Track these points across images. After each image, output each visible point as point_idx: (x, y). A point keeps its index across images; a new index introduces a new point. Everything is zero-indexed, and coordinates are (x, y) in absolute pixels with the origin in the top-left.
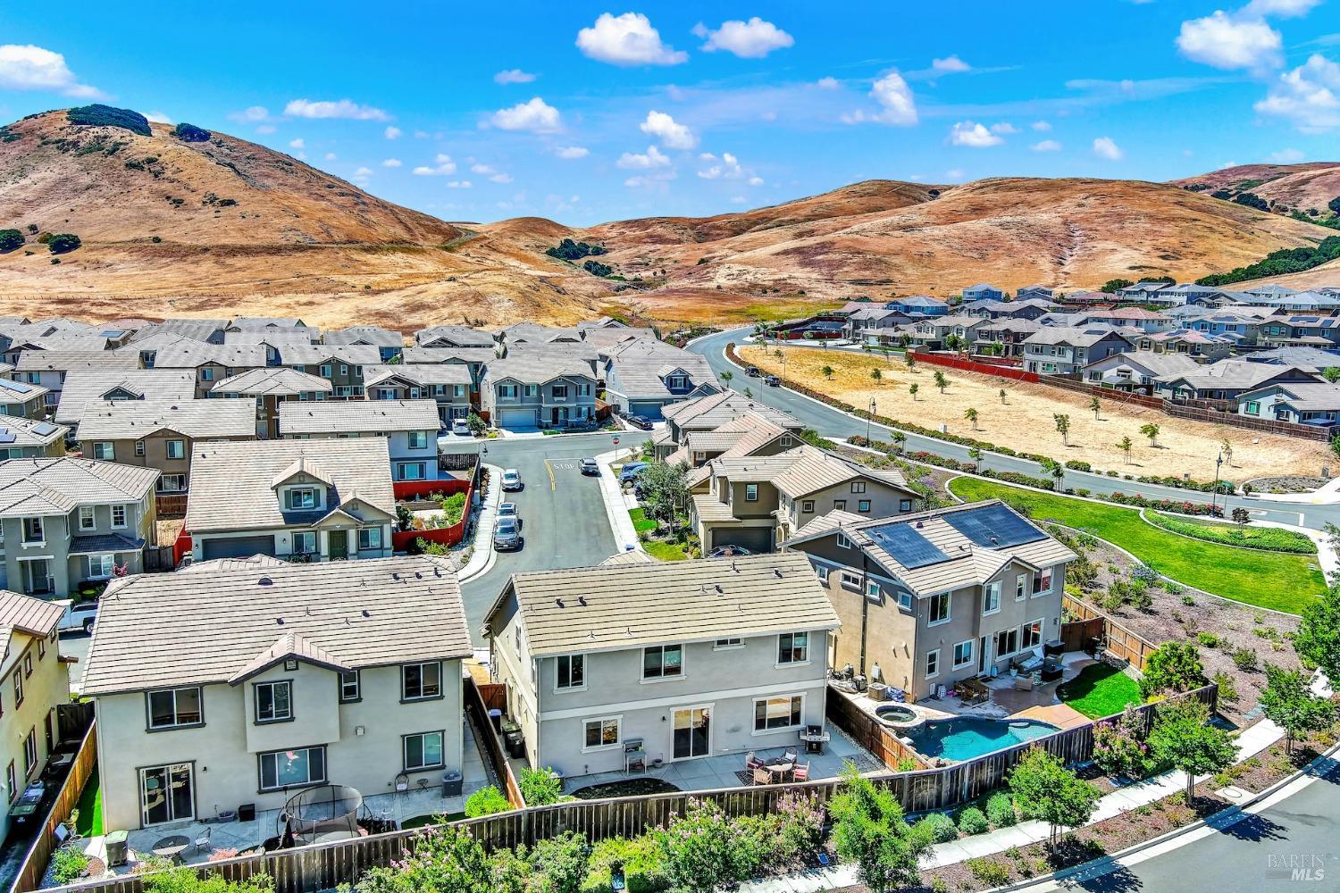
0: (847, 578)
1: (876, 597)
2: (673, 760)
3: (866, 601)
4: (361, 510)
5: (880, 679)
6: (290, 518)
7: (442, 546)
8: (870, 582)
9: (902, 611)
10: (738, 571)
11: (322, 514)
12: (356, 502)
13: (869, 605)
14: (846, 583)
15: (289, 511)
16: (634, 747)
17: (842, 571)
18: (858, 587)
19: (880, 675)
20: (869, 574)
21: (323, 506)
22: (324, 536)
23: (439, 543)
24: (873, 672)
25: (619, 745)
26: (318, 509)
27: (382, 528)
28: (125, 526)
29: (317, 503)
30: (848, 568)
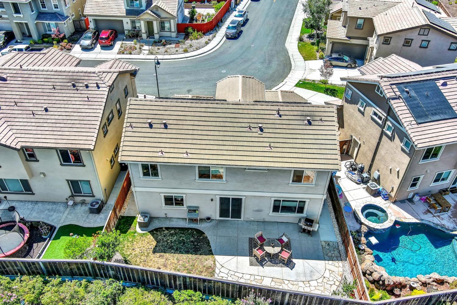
0: (375, 114)
1: (389, 133)
2: (218, 218)
3: (383, 133)
4: (160, 12)
5: (378, 181)
6: (129, 13)
7: (200, 33)
8: (388, 123)
9: (403, 150)
10: (280, 116)
11: (143, 11)
12: (157, 7)
13: (384, 137)
14: (374, 117)
15: (128, 8)
16: (193, 210)
17: (374, 109)
18: (380, 122)
19: (379, 178)
20: (389, 118)
21: (144, 7)
22: (142, 22)
23: (198, 31)
24: (375, 174)
25: (184, 208)
26: (141, 8)
27: (170, 21)
28: (59, 10)
29: (141, 6)
30: (378, 108)
